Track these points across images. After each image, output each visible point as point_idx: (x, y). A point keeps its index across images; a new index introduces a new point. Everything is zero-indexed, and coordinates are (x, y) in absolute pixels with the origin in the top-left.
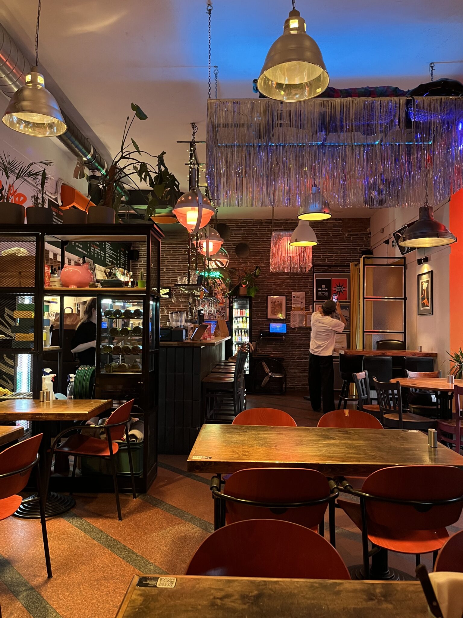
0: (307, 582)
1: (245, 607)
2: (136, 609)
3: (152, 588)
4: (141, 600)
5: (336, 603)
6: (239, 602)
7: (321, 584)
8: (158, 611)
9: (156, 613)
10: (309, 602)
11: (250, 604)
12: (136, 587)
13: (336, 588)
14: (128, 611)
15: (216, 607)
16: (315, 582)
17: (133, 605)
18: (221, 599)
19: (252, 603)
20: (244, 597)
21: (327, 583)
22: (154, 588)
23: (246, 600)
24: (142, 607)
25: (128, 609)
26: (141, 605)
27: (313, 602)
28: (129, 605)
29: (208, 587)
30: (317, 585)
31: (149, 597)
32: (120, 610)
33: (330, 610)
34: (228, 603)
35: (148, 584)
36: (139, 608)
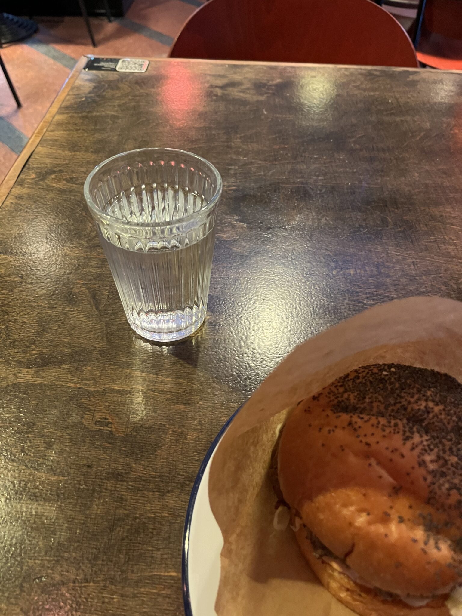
0: (361, 69)
1: (263, 98)
2: (82, 98)
3: (110, 72)
4: (90, 87)
5: (409, 96)
6: (252, 92)
7: (384, 72)
8: (117, 101)
9: (116, 104)
10: (366, 93)
11: (269, 95)
12: (83, 71)
13: (409, 78)
14: (68, 100)
15: (214, 98)
16: (376, 70)
17: (76, 93)
18: (222, 87)
19: (274, 94)
20: (259, 86)
21: (393, 71)
22: (112, 72)
23: (263, 89)
24: (93, 95)
25: (68, 97)
26: (90, 93)
27: (372, 93)
28: (71, 93)
29: (201, 73)
30: (377, 73)
31: (103, 83)
32: (56, 100)
33: (401, 104)
34: (235, 93)
35: (103, 66)
36: (86, 97)
